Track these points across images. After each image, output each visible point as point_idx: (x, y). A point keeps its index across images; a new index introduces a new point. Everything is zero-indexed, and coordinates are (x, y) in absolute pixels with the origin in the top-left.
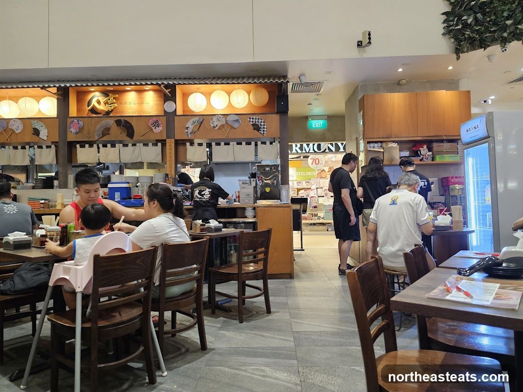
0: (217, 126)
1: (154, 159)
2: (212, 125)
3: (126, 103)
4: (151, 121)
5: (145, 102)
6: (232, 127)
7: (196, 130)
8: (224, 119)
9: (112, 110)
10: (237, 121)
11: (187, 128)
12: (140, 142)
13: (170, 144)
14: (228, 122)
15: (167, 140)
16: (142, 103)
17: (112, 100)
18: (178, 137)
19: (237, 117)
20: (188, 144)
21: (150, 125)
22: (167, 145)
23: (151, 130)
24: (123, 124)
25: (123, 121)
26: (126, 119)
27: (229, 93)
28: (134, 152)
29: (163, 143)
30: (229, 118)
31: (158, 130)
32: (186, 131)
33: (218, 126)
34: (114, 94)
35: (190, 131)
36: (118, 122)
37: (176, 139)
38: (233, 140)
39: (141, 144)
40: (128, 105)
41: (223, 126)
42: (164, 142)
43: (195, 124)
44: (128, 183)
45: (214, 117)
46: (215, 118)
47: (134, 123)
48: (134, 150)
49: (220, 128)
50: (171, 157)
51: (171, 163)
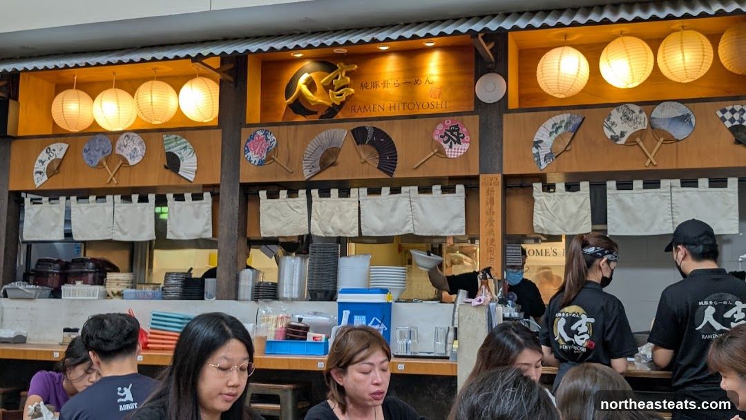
0: (622, 134)
1: (446, 228)
2: (608, 134)
3: (375, 85)
4: (440, 127)
5: (424, 80)
6: (670, 140)
7: (561, 147)
8: (644, 115)
9: (343, 103)
10: (684, 119)
11: (537, 144)
12: (409, 182)
13: (491, 187)
14: (655, 122)
15: (482, 177)
16: (416, 82)
17: (342, 77)
18: (511, 168)
19: (682, 110)
20: (537, 187)
21: (436, 138)
22: (483, 190)
23: (441, 151)
24: (369, 137)
25: (370, 131)
26: (378, 125)
27: (655, 43)
28: (393, 209)
29: (471, 184)
30: (658, 112)
31: (456, 151)
32: (535, 151)
33: (627, 136)
34: (347, 64)
35: (544, 151)
36: (359, 135)
37: (506, 172)
38: (670, 174)
39: (412, 188)
40: (380, 89)
41: (641, 133)
42: (474, 184)
43: (560, 131)
44: (385, 291)
45: (614, 111)
46: (616, 115)
47: (396, 134)
48: (396, 203)
49: (632, 141)
50: (491, 222)
51: (493, 240)
